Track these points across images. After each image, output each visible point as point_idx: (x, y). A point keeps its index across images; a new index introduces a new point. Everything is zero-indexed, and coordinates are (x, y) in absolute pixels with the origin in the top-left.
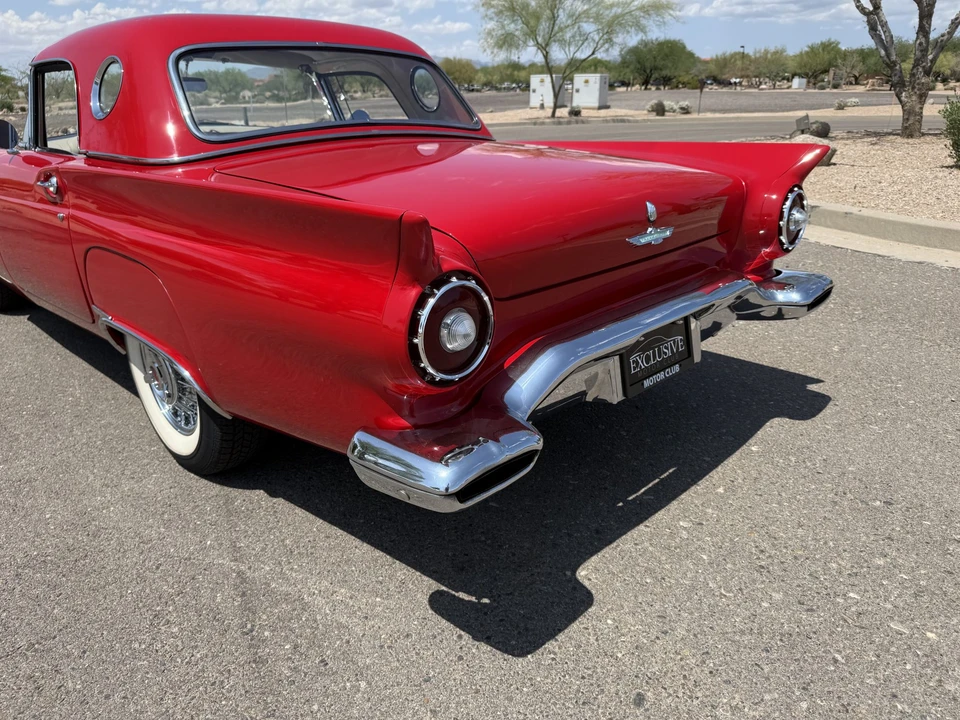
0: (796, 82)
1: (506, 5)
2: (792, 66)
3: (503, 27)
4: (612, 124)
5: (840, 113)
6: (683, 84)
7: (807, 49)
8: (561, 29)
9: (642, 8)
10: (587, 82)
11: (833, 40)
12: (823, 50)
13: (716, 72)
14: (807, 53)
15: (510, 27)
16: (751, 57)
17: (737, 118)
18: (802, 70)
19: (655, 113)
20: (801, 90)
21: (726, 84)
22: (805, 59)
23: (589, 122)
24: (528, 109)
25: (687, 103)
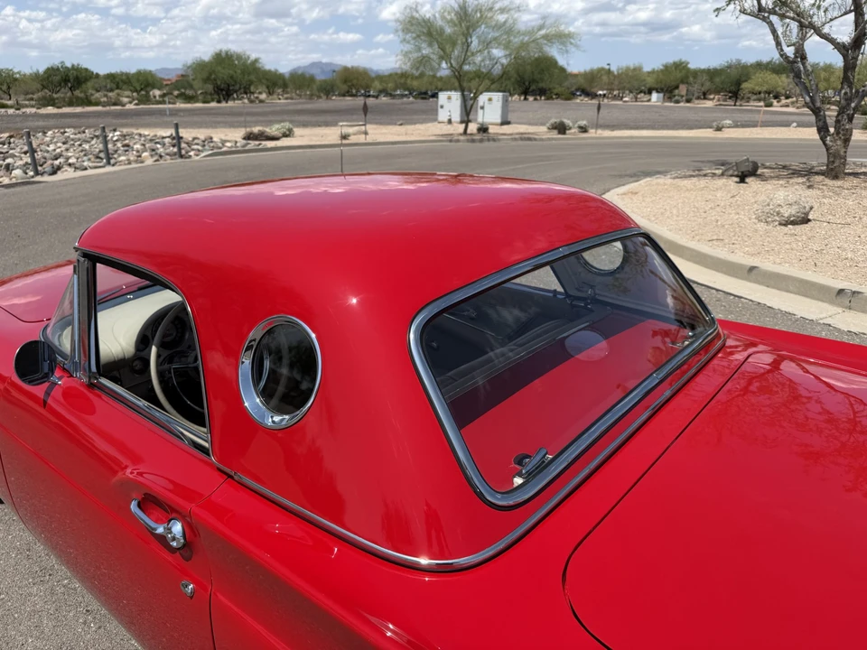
0: (655, 96)
1: (425, 31)
2: (650, 81)
3: (419, 49)
5: (719, 135)
6: (556, 94)
7: (661, 67)
8: (473, 54)
9: (546, 37)
10: (490, 100)
11: (683, 60)
12: (676, 69)
13: (585, 86)
14: (662, 71)
15: (426, 51)
16: (616, 73)
17: (632, 137)
18: (658, 86)
19: (556, 132)
20: (659, 104)
21: (594, 96)
22: (661, 76)
23: (499, 140)
24: (436, 123)
25: (585, 122)
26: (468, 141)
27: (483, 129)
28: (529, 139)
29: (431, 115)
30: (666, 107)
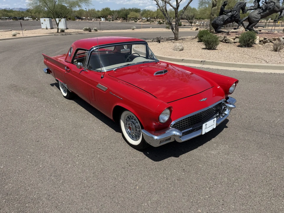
0: (102, 19)
2: (100, 14)
4: (79, 35)
5: (133, 31)
6: (69, 19)
7: (102, 10)
12: (106, 10)
13: (78, 15)
16: (88, 11)
17: (111, 32)
19: (88, 31)
20: (104, 21)
21: (82, 19)
22: (103, 13)
23: (72, 34)
24: (41, 29)
25: (96, 28)
26: (61, 35)
27: (63, 31)
28: (82, 34)
30: (108, 23)
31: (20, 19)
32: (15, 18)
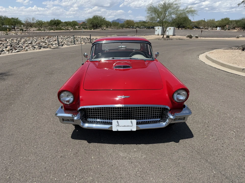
0: (218, 28)
1: (154, 10)
2: (217, 24)
3: (152, 15)
5: (238, 39)
6: (188, 28)
7: (221, 20)
8: (166, 16)
9: (187, 11)
10: (170, 29)
11: (228, 18)
12: (225, 20)
13: (197, 25)
15: (154, 16)
16: (206, 21)
17: (211, 40)
18: (220, 25)
19: (189, 38)
20: (220, 30)
21: (199, 28)
22: (221, 22)
23: (173, 39)
24: (154, 35)
25: (197, 35)
26: (164, 40)
27: (168, 37)
28: (182, 40)
29: (153, 33)
30: (222, 31)
31: (151, 28)
32: (149, 28)
